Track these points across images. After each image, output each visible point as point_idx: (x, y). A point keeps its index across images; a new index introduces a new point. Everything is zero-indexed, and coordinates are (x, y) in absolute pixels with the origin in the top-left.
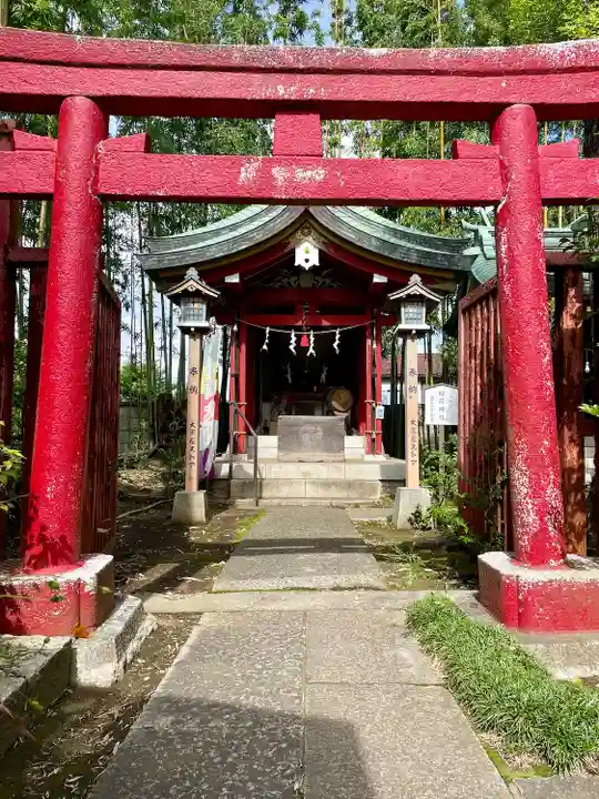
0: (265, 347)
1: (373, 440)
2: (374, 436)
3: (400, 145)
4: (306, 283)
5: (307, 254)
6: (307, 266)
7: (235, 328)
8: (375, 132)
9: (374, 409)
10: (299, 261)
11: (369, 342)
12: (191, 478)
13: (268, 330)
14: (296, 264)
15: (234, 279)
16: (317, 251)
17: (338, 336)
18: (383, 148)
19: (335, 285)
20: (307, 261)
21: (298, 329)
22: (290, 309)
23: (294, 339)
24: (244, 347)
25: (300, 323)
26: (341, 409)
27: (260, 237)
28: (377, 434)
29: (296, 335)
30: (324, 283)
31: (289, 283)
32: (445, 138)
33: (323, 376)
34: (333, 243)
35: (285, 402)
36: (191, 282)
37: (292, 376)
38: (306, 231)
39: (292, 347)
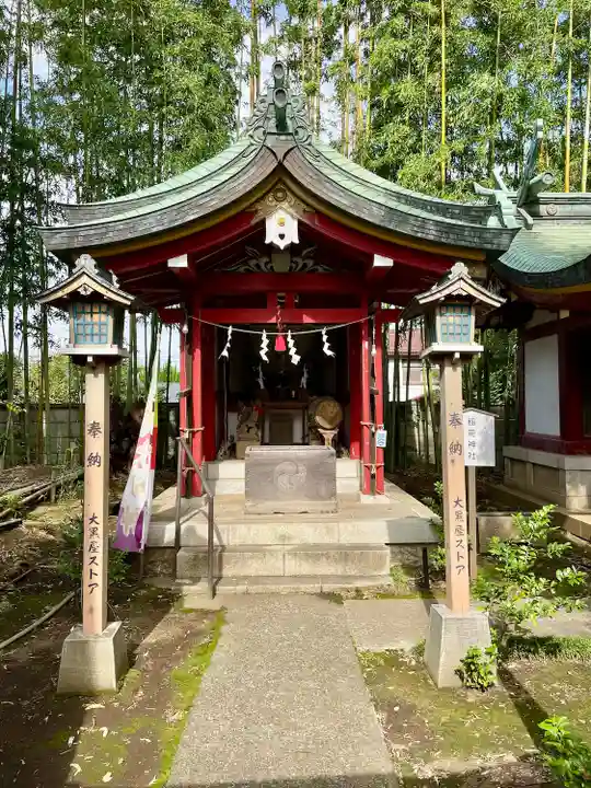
0: (225, 353)
1: (373, 476)
2: (374, 471)
3: (393, 93)
4: (281, 265)
5: (282, 227)
6: (282, 244)
7: (185, 329)
8: (361, 77)
9: (373, 434)
10: (271, 237)
11: (366, 345)
12: (91, 610)
13: (230, 329)
14: (267, 242)
15: (180, 262)
16: (296, 223)
17: (325, 338)
18: (372, 97)
19: (320, 270)
20: (282, 236)
21: (271, 328)
22: (260, 301)
23: (265, 342)
24: (198, 352)
25: (273, 320)
26: (328, 426)
27: (216, 203)
28: (378, 468)
29: (268, 337)
30: (305, 265)
31: (258, 266)
32: (447, 84)
33: (304, 380)
34: (318, 212)
35: (255, 415)
36: (85, 279)
37: (264, 381)
38: (280, 195)
39: (262, 353)
